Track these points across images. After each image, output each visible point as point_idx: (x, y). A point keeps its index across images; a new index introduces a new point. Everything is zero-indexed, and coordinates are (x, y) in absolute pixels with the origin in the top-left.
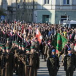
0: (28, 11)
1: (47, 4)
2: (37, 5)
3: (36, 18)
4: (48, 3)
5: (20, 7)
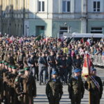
1: (41, 11)
2: (29, 12)
3: (28, 30)
4: (43, 10)
5: (6, 16)
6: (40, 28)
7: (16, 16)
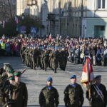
0: (74, 20)
1: (101, 9)
2: (87, 10)
3: (85, 30)
4: (104, 7)
5: (65, 15)
6: (100, 28)
7: (74, 15)
